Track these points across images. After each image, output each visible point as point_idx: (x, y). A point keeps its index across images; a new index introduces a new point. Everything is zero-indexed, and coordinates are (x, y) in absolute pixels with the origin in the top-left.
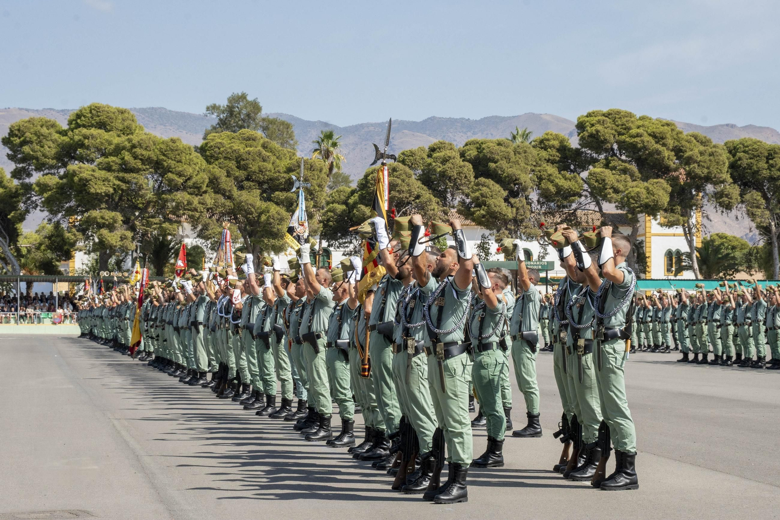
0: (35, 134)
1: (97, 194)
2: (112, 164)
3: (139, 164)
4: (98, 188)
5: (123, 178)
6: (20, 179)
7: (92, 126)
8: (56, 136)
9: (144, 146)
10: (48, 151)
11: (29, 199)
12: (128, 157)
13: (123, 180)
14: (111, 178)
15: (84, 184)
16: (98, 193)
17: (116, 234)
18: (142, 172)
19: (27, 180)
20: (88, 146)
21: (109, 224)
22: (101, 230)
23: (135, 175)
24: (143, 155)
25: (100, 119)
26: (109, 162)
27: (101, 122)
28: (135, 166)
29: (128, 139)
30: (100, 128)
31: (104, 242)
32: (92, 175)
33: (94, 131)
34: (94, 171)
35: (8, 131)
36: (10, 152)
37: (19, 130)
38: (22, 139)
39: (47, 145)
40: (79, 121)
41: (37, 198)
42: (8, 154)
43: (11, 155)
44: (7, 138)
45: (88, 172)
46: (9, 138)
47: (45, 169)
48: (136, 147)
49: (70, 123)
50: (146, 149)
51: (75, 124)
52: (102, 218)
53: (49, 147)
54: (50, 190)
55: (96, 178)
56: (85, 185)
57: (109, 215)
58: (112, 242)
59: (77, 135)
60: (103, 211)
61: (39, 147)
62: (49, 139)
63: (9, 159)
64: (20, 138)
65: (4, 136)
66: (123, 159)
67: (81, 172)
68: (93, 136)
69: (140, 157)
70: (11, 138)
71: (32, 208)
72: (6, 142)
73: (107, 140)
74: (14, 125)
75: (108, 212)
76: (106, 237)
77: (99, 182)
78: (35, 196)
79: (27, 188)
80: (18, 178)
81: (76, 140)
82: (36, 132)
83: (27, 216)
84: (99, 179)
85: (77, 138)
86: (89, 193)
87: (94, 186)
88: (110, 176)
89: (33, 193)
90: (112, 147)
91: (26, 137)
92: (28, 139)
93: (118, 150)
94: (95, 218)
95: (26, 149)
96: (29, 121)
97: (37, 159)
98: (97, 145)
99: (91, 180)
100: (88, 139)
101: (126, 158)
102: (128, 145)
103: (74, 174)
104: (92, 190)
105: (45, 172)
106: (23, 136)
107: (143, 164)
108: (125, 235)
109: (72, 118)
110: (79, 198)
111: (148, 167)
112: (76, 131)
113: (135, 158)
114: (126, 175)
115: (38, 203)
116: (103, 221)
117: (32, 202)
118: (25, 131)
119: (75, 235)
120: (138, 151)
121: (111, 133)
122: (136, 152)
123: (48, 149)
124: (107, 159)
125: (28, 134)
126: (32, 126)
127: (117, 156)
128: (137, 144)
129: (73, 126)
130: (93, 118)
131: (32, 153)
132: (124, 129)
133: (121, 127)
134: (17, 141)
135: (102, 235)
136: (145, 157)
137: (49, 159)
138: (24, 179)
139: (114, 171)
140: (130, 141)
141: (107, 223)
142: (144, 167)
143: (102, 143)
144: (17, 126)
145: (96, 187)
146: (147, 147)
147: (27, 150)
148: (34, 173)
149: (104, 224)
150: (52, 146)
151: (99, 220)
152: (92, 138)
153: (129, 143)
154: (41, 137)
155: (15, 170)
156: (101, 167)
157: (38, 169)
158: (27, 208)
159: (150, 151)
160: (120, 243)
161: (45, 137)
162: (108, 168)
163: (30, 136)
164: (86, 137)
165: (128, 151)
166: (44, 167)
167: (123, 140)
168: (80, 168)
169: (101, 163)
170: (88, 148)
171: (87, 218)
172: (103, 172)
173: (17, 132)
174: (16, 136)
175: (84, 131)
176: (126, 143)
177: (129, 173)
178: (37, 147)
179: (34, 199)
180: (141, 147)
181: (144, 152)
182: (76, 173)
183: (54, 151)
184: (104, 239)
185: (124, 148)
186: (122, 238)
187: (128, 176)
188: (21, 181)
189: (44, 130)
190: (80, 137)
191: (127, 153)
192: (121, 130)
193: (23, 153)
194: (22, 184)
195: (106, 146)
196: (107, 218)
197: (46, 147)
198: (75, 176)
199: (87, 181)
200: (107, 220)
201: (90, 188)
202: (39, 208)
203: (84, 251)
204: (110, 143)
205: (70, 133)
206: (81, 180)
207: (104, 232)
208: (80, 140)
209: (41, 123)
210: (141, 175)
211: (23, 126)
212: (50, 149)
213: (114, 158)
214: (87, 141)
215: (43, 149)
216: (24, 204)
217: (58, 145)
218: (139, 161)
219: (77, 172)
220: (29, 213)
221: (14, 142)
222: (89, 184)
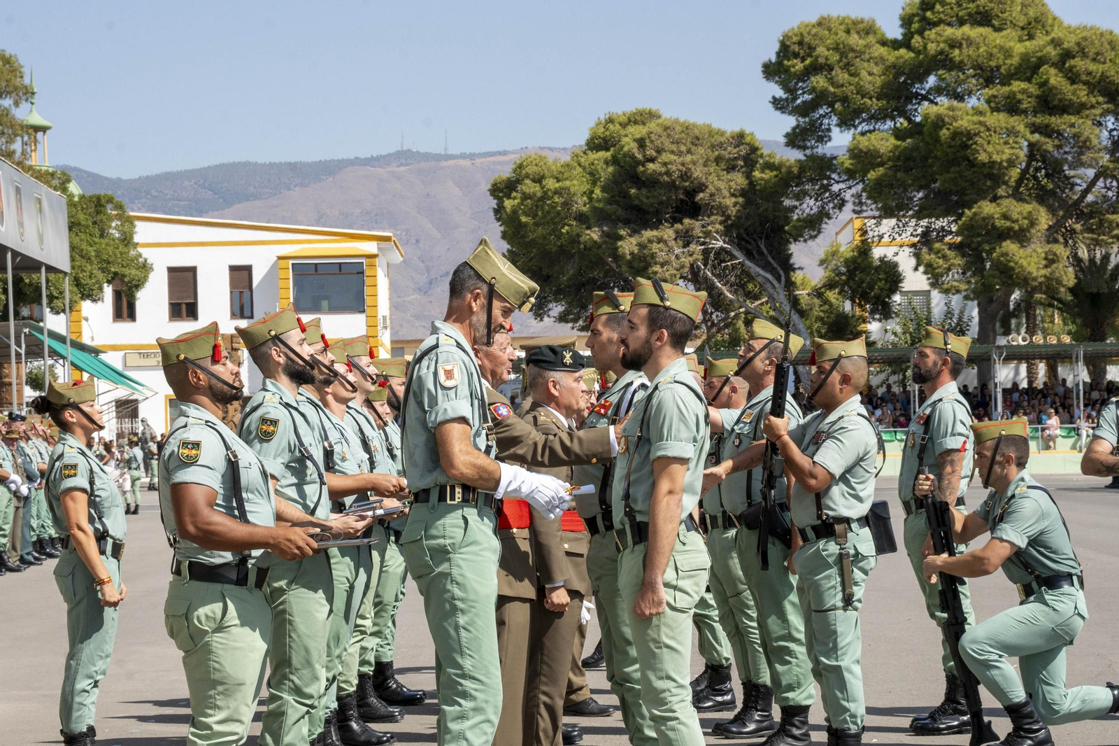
0: (836, 49)
1: (992, 164)
2: (1019, 96)
3: (1082, 94)
4: (992, 150)
5: (1047, 126)
6: (804, 148)
7: (961, 23)
8: (883, 51)
9: (1091, 51)
10: (870, 83)
11: (826, 188)
12: (1055, 78)
13: (1046, 131)
14: (1021, 128)
15: (964, 141)
16: (994, 162)
17: (1034, 251)
18: (1087, 112)
19: (820, 150)
20: (961, 62)
21: (1022, 230)
22: (1004, 244)
23: (1073, 119)
24: (1090, 73)
25: (978, 6)
26: (1014, 94)
27: (979, 13)
28: (1075, 99)
29: (1053, 41)
30: (981, 24)
31: (1013, 269)
32: (980, 123)
33: (969, 31)
34: (981, 113)
35: (777, 47)
36: (780, 93)
37: (800, 43)
38: (808, 61)
39: (864, 68)
40: (929, 14)
41: (842, 186)
42: (774, 97)
43: (781, 100)
44: (774, 64)
45: (970, 117)
46: (779, 63)
47: (860, 123)
48: (1074, 57)
49: (906, 21)
50: (1094, 60)
51: (920, 21)
52: (1005, 217)
53: (870, 74)
54: (882, 164)
55: (988, 130)
56: (965, 146)
57: (1019, 210)
58: (1029, 269)
59: (935, 41)
60: (1006, 202)
61: (846, 76)
62: (867, 56)
63: (777, 109)
64: (803, 60)
65: (766, 60)
66: (1044, 84)
67: (955, 119)
68: (970, 41)
69: (1084, 77)
70: (786, 62)
71: (834, 208)
72: (771, 71)
73: (1001, 48)
74: (790, 34)
75: (1015, 203)
76: (1016, 258)
77: (995, 138)
78: (838, 182)
79: (821, 167)
80: (799, 147)
81: (932, 52)
82: (838, 44)
83: (824, 226)
84: (995, 132)
85: (932, 47)
86: (972, 163)
87: (986, 146)
88: (1018, 123)
89: (834, 176)
90: (1015, 60)
91: (817, 57)
92: (821, 60)
93: (1030, 68)
94: (991, 217)
95: (819, 81)
96: (820, 24)
97: (845, 100)
98: (980, 60)
99: (976, 135)
100: (960, 46)
101: (1052, 81)
102: (1053, 52)
103: (939, 123)
104: (983, 157)
105: (860, 129)
106: (810, 55)
107: (1091, 92)
108: (1055, 254)
109: (908, 11)
110: (953, 176)
111: (1101, 99)
112: (931, 34)
113: (1073, 78)
114: (1053, 119)
115: (848, 195)
116: (1008, 224)
117: (835, 196)
118: (813, 43)
119: (944, 257)
120: (1079, 63)
121: (1004, 33)
122: (1075, 66)
123: (869, 78)
124: (1007, 89)
125: (821, 50)
126: (827, 32)
127: (1029, 80)
128: (1076, 48)
129: (915, 26)
130: (960, 5)
131: (832, 89)
132: (1030, 23)
133: (1022, 21)
134: (798, 66)
135: (1007, 254)
136: (1095, 77)
137: (871, 98)
138: (812, 148)
139: (1025, 112)
140: (1056, 43)
141: (1017, 227)
142: (1093, 100)
143: (991, 55)
144: (796, 35)
145: (990, 149)
146: (1097, 54)
147: (822, 83)
148: (835, 131)
149: (1010, 229)
150: (875, 71)
151: (1000, 223)
152: (968, 46)
153: (1055, 48)
154: (851, 55)
155: (794, 129)
156: (995, 106)
157: (845, 123)
158: (823, 208)
159: (1104, 63)
160: (1043, 272)
161: (859, 54)
162: (1012, 107)
163: (826, 53)
164: (954, 44)
165: (1054, 65)
166: (858, 118)
167: (1041, 43)
168: (952, 109)
169: (995, 97)
170: (960, 67)
171: (971, 219)
172: (1002, 117)
173: (796, 48)
174: (796, 55)
175: (949, 31)
176: (1049, 49)
177: (1061, 114)
178: (841, 76)
179: (835, 188)
180: (1084, 55)
181: (1092, 67)
182: (943, 121)
183: (879, 81)
184: (1012, 264)
185: (1042, 61)
186: (1051, 260)
187: (1055, 121)
188: (808, 152)
189: (855, 40)
190: (942, 45)
191: (1053, 71)
192: (1023, 28)
193: (813, 90)
194: (813, 158)
195: (1001, 62)
196: (1015, 216)
197: (864, 74)
198: (941, 128)
199: (970, 135)
200: (1017, 221)
201: (977, 152)
202: (849, 207)
203: (964, 293)
204: (1008, 53)
205: (917, 41)
206: (956, 134)
207: (1010, 246)
208: (941, 52)
209: (843, 27)
210: (1087, 116)
211: (809, 33)
212: (871, 77)
213: (1024, 85)
214: (957, 52)
215: (857, 79)
216: (816, 200)
217: (888, 68)
218: (1081, 86)
219: (946, 119)
220: (829, 218)
221: (792, 69)
222: (976, 143)
